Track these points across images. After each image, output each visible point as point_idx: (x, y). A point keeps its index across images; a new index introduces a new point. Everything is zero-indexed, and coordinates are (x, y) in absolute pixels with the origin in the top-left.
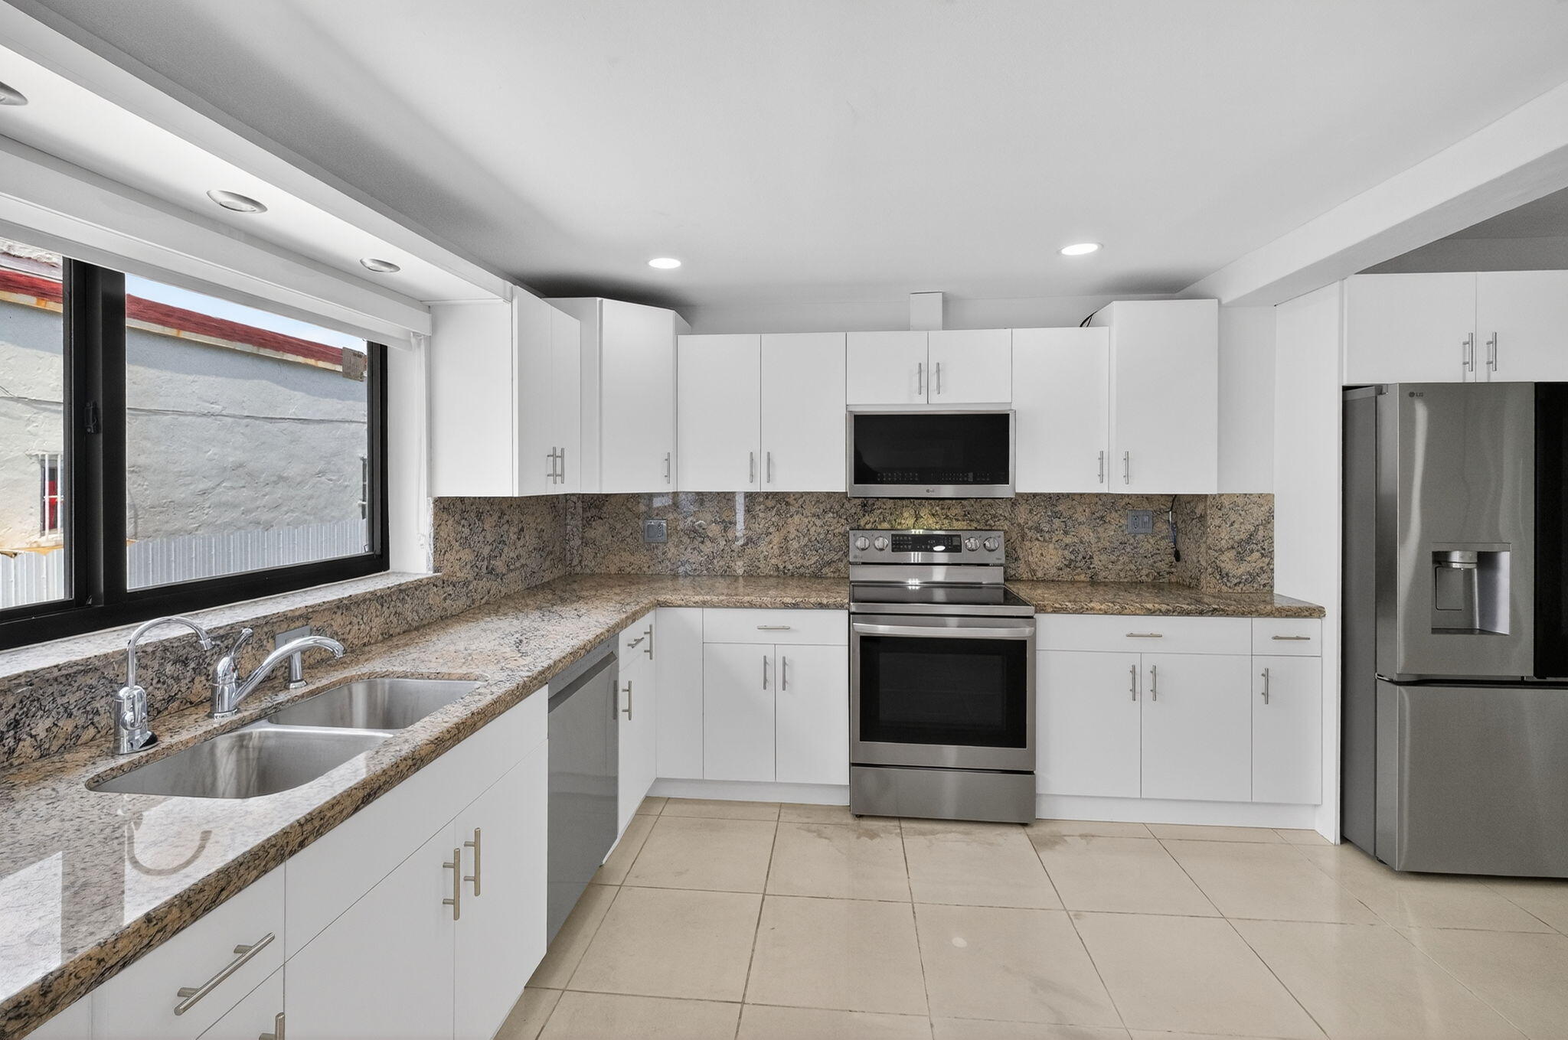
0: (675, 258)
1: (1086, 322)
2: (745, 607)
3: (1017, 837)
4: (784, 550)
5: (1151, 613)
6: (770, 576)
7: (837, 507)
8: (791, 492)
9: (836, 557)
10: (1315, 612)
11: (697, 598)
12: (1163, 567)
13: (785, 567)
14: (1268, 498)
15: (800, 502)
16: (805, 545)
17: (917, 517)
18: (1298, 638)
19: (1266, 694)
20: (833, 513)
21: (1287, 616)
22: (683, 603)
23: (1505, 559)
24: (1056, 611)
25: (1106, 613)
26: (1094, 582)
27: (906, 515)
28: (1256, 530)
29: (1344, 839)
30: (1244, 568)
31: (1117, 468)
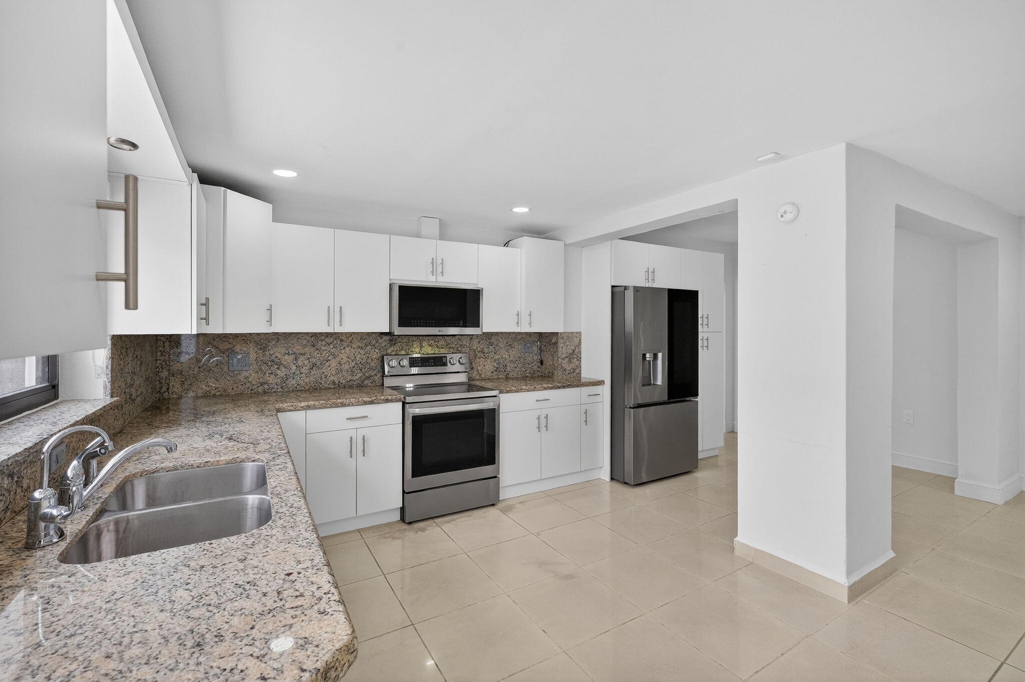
0: (294, 172)
1: (506, 244)
2: (338, 407)
3: (491, 511)
4: (339, 371)
5: (546, 389)
6: (330, 388)
7: (374, 342)
8: (344, 333)
9: (374, 373)
10: (601, 383)
11: (303, 404)
12: (535, 368)
13: (339, 382)
14: (580, 334)
15: (350, 339)
16: (354, 367)
17: (421, 347)
18: (596, 395)
19: (586, 421)
20: (371, 346)
21: (593, 385)
22: (293, 409)
23: (660, 355)
24: (507, 392)
25: (528, 391)
26: (507, 378)
27: (415, 346)
28: (575, 349)
29: (612, 479)
30: (572, 366)
31: (525, 320)
